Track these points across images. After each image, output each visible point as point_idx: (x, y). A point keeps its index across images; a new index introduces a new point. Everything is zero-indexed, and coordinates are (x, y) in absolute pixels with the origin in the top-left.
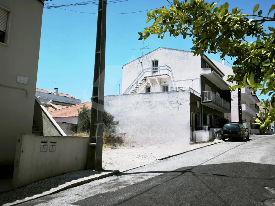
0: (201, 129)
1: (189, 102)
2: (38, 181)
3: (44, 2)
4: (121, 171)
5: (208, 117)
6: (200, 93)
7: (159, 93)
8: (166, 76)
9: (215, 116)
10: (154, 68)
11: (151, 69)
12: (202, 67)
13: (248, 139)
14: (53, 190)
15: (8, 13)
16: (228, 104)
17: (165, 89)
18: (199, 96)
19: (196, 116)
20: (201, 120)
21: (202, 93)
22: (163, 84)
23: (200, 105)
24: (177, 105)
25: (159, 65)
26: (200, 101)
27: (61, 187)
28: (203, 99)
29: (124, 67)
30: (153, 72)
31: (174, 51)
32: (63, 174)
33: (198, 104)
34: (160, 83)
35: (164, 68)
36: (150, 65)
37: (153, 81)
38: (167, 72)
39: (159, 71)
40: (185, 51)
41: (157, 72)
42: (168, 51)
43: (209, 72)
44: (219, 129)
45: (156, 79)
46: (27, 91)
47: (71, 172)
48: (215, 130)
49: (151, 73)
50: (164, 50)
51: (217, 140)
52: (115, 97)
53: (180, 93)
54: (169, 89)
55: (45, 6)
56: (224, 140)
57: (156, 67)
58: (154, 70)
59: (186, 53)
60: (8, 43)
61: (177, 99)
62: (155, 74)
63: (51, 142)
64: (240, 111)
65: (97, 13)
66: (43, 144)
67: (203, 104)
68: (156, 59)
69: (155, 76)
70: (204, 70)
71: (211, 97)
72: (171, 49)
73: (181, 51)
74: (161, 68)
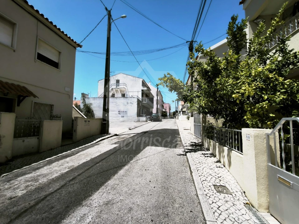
0: (142, 116)
1: (137, 103)
2: (84, 139)
3: (76, 48)
4: (117, 134)
5: (144, 110)
6: (141, 98)
7: (120, 97)
8: (124, 89)
9: (147, 110)
10: (117, 84)
11: (116, 84)
12: (142, 86)
13: (161, 121)
14: (95, 142)
15: (60, 53)
16: (152, 104)
17: (123, 95)
18: (141, 100)
19: (139, 110)
20: (141, 112)
21: (142, 99)
22: (122, 93)
23: (141, 104)
24: (131, 104)
25: (120, 82)
26: (141, 103)
27: (97, 140)
28: (143, 102)
29: (99, 82)
30: (117, 86)
31: (129, 76)
32: (93, 136)
33: (140, 104)
34: (121, 92)
35: (123, 84)
36: (115, 82)
37: (117, 91)
38: (125, 87)
39: (120, 86)
40: (134, 77)
41: (119, 86)
42: (125, 75)
43: (146, 89)
44: (149, 116)
45: (119, 90)
46: (69, 96)
47: (96, 135)
48: (148, 117)
49: (115, 86)
50: (123, 75)
51: (148, 121)
52: (95, 99)
53: (132, 98)
54: (125, 96)
55: (77, 50)
56: (151, 121)
57: (118, 84)
58: (117, 85)
59: (135, 78)
60: (61, 69)
61: (131, 101)
62: (118, 87)
63: (88, 121)
64: (157, 108)
65: (105, 58)
66: (85, 122)
67: (143, 104)
68: (119, 79)
69: (118, 88)
70: (143, 87)
71: (146, 101)
72: (127, 75)
73: (132, 76)
74: (122, 84)
